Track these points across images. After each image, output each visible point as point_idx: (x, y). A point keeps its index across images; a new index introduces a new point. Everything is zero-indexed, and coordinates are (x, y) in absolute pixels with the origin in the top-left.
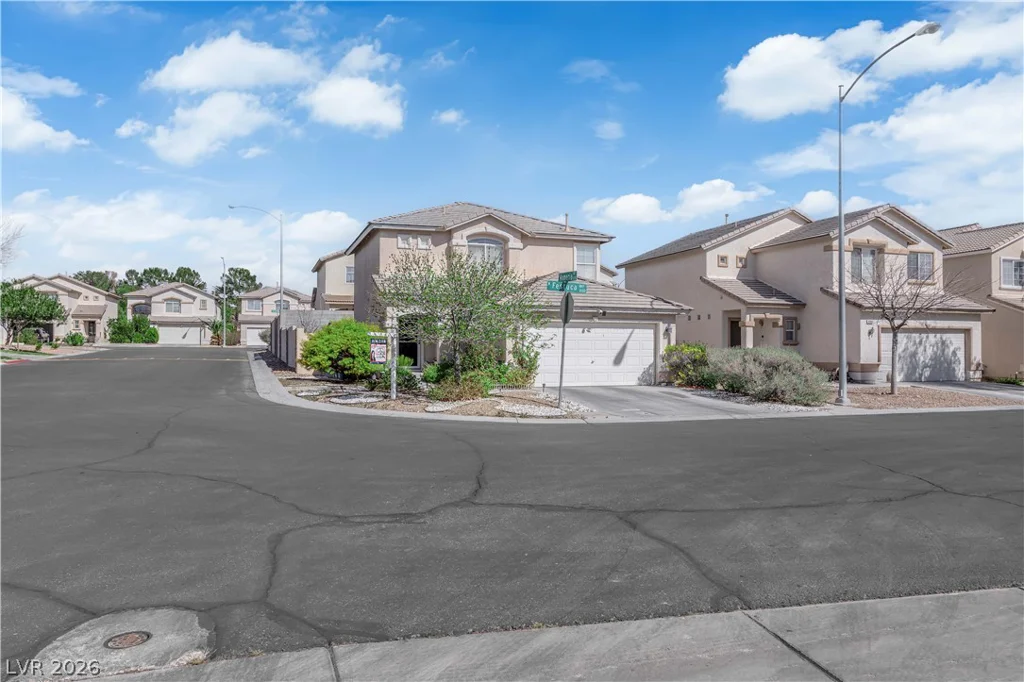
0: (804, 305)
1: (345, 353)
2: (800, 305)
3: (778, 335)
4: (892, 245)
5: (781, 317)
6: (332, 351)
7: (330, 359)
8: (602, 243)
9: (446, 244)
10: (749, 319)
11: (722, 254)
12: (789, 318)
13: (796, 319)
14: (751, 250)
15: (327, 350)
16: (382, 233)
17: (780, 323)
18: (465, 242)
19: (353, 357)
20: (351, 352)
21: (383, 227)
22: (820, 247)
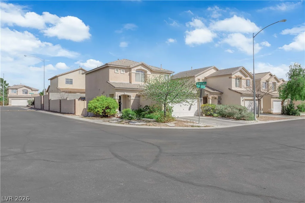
0: (223, 93)
1: (108, 108)
2: (222, 93)
3: (216, 101)
4: (243, 77)
5: (217, 96)
6: (103, 107)
7: (103, 110)
8: (171, 73)
9: (129, 72)
10: (210, 97)
11: (199, 78)
12: (219, 97)
13: (220, 97)
14: (205, 77)
15: (101, 107)
16: (110, 68)
17: (217, 98)
18: (135, 72)
19: (110, 109)
20: (109, 107)
21: (111, 66)
22: (228, 77)
